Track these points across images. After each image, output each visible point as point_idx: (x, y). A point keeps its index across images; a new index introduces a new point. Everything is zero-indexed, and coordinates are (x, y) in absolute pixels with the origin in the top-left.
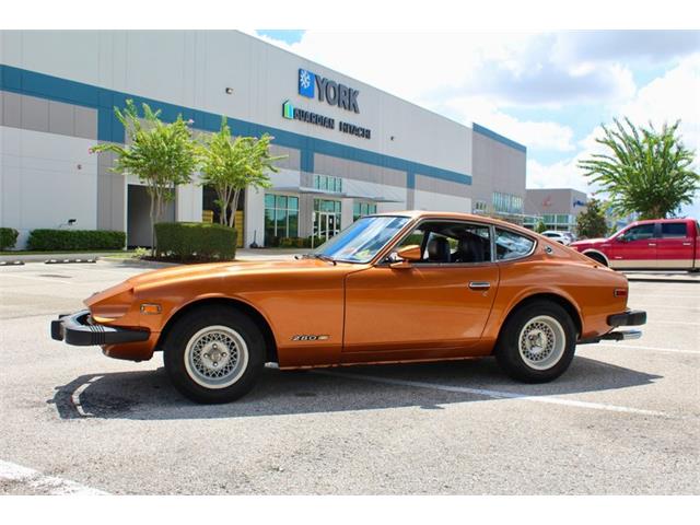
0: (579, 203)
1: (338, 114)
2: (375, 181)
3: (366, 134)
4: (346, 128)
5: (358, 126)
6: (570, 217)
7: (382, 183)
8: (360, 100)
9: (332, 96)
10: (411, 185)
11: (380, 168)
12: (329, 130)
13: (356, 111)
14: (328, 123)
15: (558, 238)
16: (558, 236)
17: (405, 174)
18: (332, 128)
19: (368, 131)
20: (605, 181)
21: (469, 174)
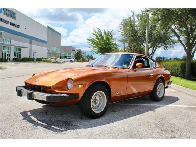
0: (73, 50)
1: (10, 20)
2: (21, 41)
3: (18, 27)
4: (12, 24)
5: (16, 24)
6: (71, 54)
7: (23, 42)
8: (16, 16)
9: (8, 13)
10: (31, 43)
11: (22, 37)
12: (7, 24)
13: (15, 19)
14: (7, 22)
15: (71, 60)
16: (71, 59)
17: (29, 39)
18: (8, 24)
19: (19, 26)
20: (92, 45)
21: (47, 41)
